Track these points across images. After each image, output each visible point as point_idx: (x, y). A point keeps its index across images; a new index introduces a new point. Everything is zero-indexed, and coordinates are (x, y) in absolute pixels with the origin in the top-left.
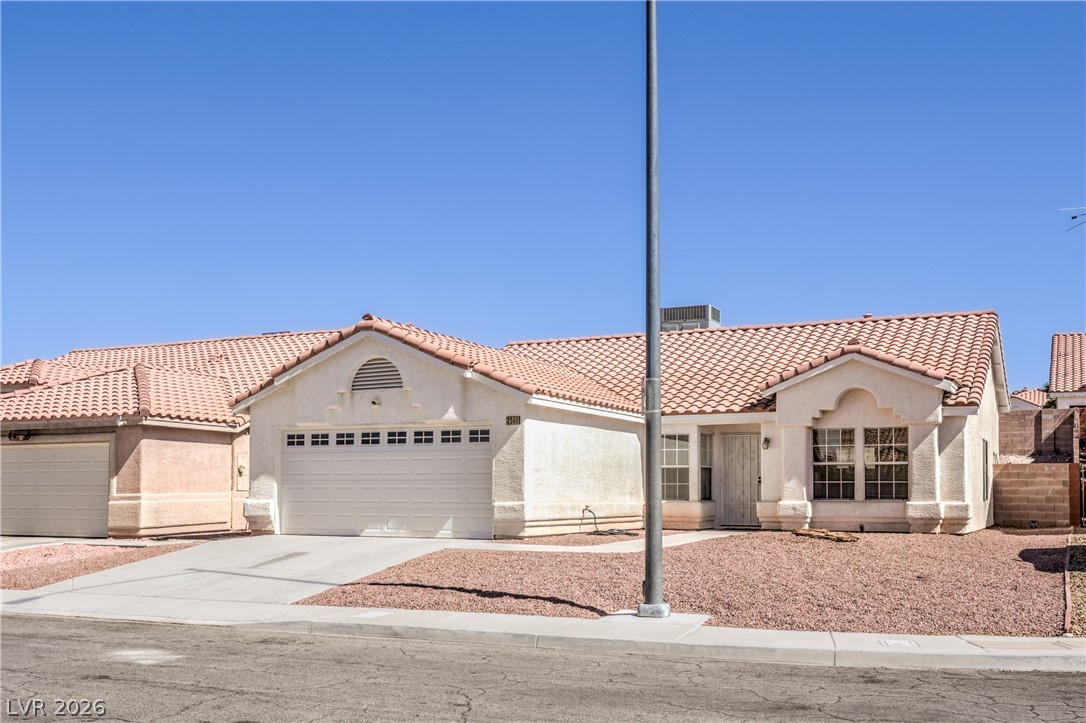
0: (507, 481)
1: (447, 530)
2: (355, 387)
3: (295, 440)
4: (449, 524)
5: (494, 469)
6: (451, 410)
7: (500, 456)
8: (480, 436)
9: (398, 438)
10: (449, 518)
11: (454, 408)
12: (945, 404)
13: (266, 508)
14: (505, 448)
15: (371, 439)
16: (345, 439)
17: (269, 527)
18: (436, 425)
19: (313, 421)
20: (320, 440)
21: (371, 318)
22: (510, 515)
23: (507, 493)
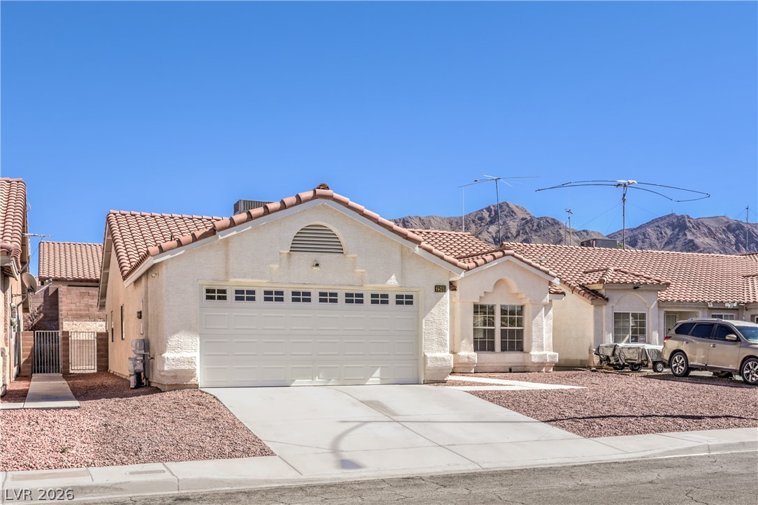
0: (435, 337)
1: (375, 378)
2: (294, 249)
3: (216, 294)
4: (377, 373)
5: (424, 327)
6: (393, 277)
7: (429, 316)
8: (405, 300)
9: (328, 298)
10: (378, 367)
11: (396, 276)
12: (550, 293)
13: (191, 361)
14: (433, 311)
15: (301, 297)
16: (274, 296)
17: (192, 381)
18: (368, 289)
19: (252, 278)
20: (244, 295)
21: (328, 188)
22: (439, 364)
23: (435, 346)
